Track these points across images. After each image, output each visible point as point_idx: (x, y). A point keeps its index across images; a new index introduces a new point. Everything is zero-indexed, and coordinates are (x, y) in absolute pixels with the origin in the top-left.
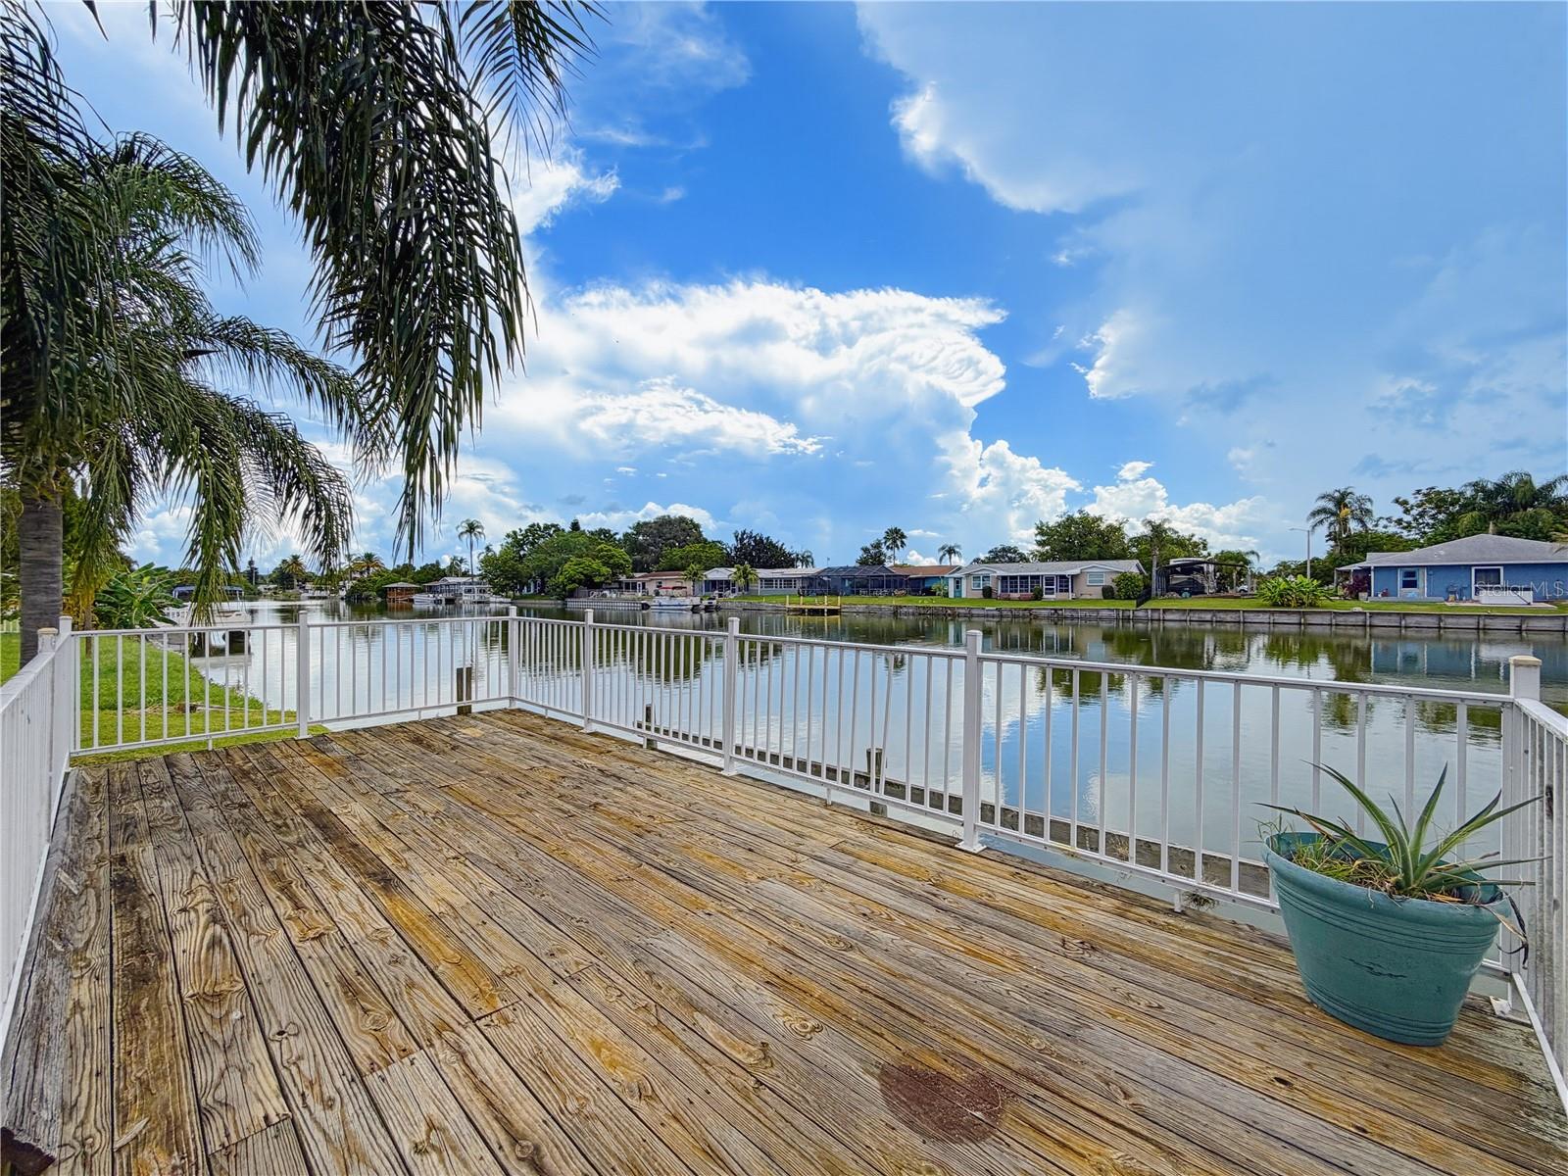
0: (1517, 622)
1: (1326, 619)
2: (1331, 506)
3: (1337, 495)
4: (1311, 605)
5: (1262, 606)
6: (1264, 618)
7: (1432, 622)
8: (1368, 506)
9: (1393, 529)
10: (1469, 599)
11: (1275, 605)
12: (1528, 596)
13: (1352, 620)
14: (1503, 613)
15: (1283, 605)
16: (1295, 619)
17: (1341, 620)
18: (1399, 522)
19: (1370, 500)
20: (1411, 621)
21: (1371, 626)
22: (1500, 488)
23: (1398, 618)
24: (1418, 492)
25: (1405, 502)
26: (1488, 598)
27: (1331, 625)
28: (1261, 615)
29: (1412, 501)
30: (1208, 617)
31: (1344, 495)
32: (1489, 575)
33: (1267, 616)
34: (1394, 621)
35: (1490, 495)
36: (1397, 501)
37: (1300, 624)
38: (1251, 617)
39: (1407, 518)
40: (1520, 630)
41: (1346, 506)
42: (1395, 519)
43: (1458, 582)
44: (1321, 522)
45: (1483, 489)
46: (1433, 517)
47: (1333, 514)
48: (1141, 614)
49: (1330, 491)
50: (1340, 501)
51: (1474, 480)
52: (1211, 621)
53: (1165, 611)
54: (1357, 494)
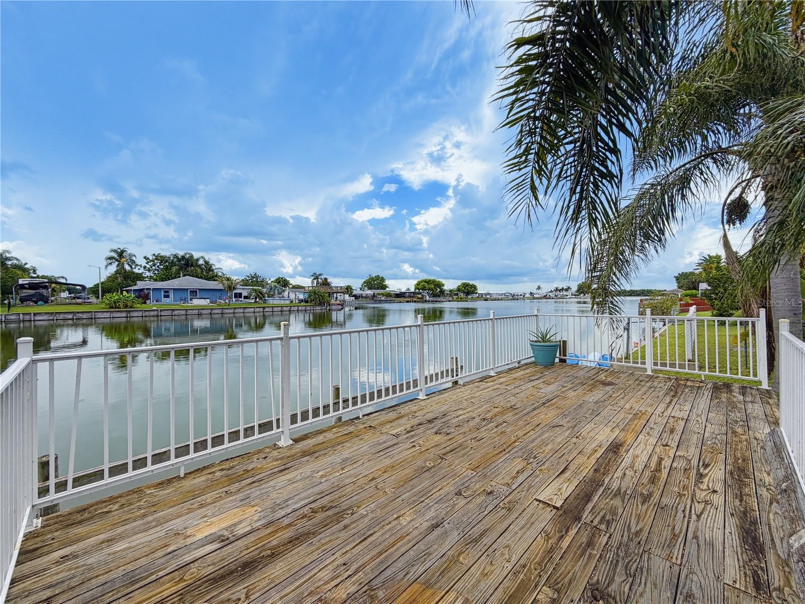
0: (210, 311)
1: (140, 314)
2: (115, 255)
3: (119, 250)
4: (131, 307)
5: (104, 308)
6: (107, 315)
7: (183, 312)
8: (134, 258)
9: (142, 270)
10: (188, 303)
11: (112, 307)
12: (208, 301)
13: (152, 313)
14: (203, 308)
15: (116, 308)
16: (124, 315)
17: (147, 314)
18: (145, 267)
19: (135, 256)
20: (176, 313)
21: (161, 316)
22: (183, 257)
23: (170, 312)
24: (154, 255)
25: (148, 259)
26: (197, 302)
27: (142, 316)
28: (105, 314)
29: (151, 258)
30: (70, 316)
31: (123, 252)
32: (194, 293)
33: (109, 314)
34: (169, 313)
35: (179, 260)
36: (145, 258)
37: (127, 317)
38: (99, 315)
39: (148, 266)
40: (211, 314)
41: (123, 257)
42: (143, 266)
43: (183, 295)
44: (111, 264)
45: (177, 258)
46: (158, 267)
47: (117, 260)
48: (12, 317)
49: (116, 248)
50: (121, 254)
51: (174, 253)
52: (73, 319)
53: (35, 314)
54: (129, 252)
